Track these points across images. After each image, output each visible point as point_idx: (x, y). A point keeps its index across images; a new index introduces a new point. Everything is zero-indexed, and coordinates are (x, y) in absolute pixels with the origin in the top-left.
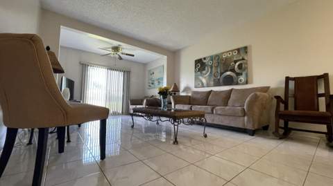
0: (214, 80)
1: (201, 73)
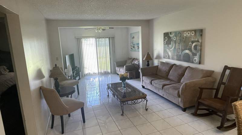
0: (177, 55)
1: (168, 46)
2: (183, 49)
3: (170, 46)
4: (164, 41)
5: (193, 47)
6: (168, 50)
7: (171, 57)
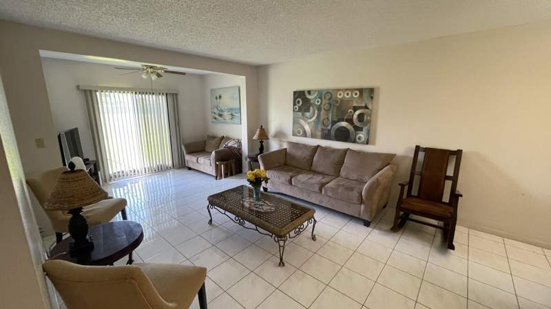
0: (323, 130)
1: (303, 115)
2: (336, 119)
3: (308, 114)
4: (294, 105)
5: (355, 116)
6: (302, 122)
7: (308, 134)
